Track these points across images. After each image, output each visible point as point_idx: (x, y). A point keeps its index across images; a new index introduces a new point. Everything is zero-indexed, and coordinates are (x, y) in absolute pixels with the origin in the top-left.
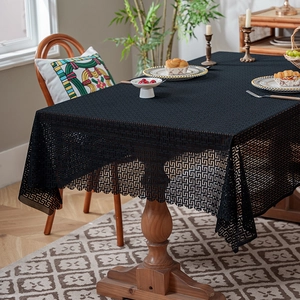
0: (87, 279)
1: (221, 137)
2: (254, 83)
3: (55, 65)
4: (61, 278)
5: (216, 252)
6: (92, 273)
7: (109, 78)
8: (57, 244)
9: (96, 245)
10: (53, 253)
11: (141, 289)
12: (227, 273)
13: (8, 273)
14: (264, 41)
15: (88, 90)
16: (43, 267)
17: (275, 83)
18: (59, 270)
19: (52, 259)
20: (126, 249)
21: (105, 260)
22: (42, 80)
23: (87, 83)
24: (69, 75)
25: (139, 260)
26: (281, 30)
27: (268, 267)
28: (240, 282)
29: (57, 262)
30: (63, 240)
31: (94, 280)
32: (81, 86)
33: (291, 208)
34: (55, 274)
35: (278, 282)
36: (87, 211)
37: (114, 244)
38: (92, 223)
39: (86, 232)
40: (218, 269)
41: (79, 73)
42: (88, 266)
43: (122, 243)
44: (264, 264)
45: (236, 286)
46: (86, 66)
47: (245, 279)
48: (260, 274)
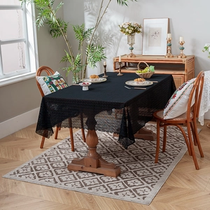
0: (62, 165)
1: (120, 104)
2: (126, 83)
3: (44, 79)
4: (52, 165)
5: (112, 151)
6: (64, 162)
7: (65, 83)
8: (46, 152)
9: (63, 152)
10: (46, 156)
11: (86, 166)
12: (118, 159)
13: (29, 164)
14: (123, 68)
15: (58, 88)
16: (43, 161)
17: (135, 83)
18: (50, 162)
19: (46, 158)
20: (76, 152)
21: (68, 157)
22: (39, 85)
23: (58, 85)
24: (50, 83)
25: (82, 156)
26: (129, 63)
27: (134, 156)
28: (124, 162)
29: (48, 159)
30: (49, 150)
31: (65, 165)
32: (55, 87)
33: (139, 133)
34: (49, 163)
35: (139, 161)
36: (56, 138)
37: (70, 150)
38: (59, 143)
39: (58, 147)
40: (115, 158)
41: (54, 82)
42: (62, 159)
43: (74, 150)
44: (132, 155)
45: (123, 164)
46: (57, 79)
47: (126, 161)
48: (131, 159)
